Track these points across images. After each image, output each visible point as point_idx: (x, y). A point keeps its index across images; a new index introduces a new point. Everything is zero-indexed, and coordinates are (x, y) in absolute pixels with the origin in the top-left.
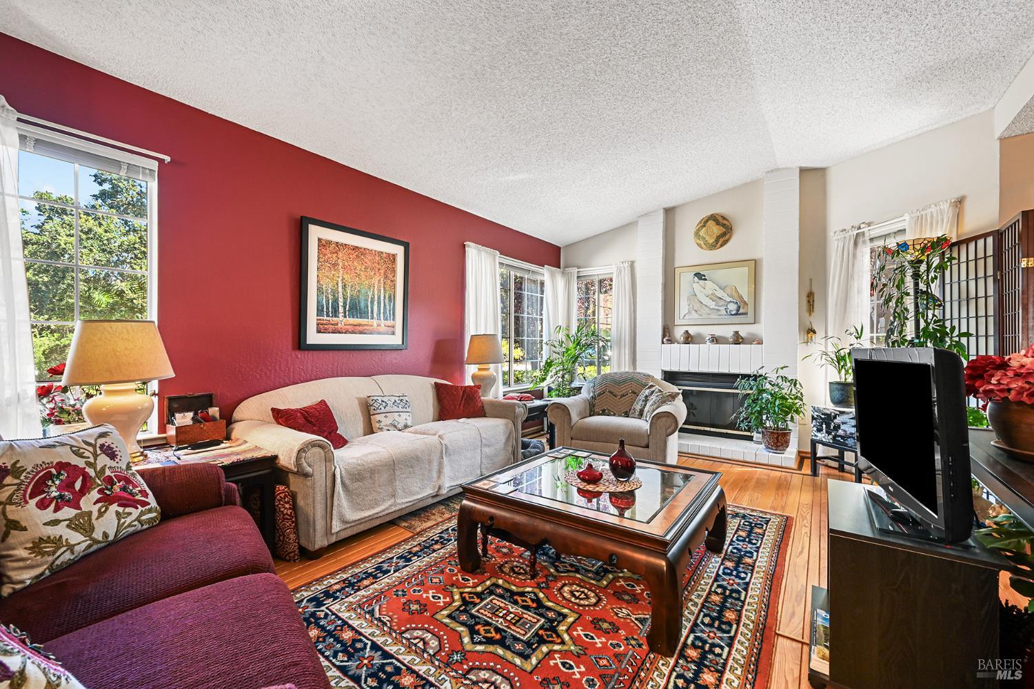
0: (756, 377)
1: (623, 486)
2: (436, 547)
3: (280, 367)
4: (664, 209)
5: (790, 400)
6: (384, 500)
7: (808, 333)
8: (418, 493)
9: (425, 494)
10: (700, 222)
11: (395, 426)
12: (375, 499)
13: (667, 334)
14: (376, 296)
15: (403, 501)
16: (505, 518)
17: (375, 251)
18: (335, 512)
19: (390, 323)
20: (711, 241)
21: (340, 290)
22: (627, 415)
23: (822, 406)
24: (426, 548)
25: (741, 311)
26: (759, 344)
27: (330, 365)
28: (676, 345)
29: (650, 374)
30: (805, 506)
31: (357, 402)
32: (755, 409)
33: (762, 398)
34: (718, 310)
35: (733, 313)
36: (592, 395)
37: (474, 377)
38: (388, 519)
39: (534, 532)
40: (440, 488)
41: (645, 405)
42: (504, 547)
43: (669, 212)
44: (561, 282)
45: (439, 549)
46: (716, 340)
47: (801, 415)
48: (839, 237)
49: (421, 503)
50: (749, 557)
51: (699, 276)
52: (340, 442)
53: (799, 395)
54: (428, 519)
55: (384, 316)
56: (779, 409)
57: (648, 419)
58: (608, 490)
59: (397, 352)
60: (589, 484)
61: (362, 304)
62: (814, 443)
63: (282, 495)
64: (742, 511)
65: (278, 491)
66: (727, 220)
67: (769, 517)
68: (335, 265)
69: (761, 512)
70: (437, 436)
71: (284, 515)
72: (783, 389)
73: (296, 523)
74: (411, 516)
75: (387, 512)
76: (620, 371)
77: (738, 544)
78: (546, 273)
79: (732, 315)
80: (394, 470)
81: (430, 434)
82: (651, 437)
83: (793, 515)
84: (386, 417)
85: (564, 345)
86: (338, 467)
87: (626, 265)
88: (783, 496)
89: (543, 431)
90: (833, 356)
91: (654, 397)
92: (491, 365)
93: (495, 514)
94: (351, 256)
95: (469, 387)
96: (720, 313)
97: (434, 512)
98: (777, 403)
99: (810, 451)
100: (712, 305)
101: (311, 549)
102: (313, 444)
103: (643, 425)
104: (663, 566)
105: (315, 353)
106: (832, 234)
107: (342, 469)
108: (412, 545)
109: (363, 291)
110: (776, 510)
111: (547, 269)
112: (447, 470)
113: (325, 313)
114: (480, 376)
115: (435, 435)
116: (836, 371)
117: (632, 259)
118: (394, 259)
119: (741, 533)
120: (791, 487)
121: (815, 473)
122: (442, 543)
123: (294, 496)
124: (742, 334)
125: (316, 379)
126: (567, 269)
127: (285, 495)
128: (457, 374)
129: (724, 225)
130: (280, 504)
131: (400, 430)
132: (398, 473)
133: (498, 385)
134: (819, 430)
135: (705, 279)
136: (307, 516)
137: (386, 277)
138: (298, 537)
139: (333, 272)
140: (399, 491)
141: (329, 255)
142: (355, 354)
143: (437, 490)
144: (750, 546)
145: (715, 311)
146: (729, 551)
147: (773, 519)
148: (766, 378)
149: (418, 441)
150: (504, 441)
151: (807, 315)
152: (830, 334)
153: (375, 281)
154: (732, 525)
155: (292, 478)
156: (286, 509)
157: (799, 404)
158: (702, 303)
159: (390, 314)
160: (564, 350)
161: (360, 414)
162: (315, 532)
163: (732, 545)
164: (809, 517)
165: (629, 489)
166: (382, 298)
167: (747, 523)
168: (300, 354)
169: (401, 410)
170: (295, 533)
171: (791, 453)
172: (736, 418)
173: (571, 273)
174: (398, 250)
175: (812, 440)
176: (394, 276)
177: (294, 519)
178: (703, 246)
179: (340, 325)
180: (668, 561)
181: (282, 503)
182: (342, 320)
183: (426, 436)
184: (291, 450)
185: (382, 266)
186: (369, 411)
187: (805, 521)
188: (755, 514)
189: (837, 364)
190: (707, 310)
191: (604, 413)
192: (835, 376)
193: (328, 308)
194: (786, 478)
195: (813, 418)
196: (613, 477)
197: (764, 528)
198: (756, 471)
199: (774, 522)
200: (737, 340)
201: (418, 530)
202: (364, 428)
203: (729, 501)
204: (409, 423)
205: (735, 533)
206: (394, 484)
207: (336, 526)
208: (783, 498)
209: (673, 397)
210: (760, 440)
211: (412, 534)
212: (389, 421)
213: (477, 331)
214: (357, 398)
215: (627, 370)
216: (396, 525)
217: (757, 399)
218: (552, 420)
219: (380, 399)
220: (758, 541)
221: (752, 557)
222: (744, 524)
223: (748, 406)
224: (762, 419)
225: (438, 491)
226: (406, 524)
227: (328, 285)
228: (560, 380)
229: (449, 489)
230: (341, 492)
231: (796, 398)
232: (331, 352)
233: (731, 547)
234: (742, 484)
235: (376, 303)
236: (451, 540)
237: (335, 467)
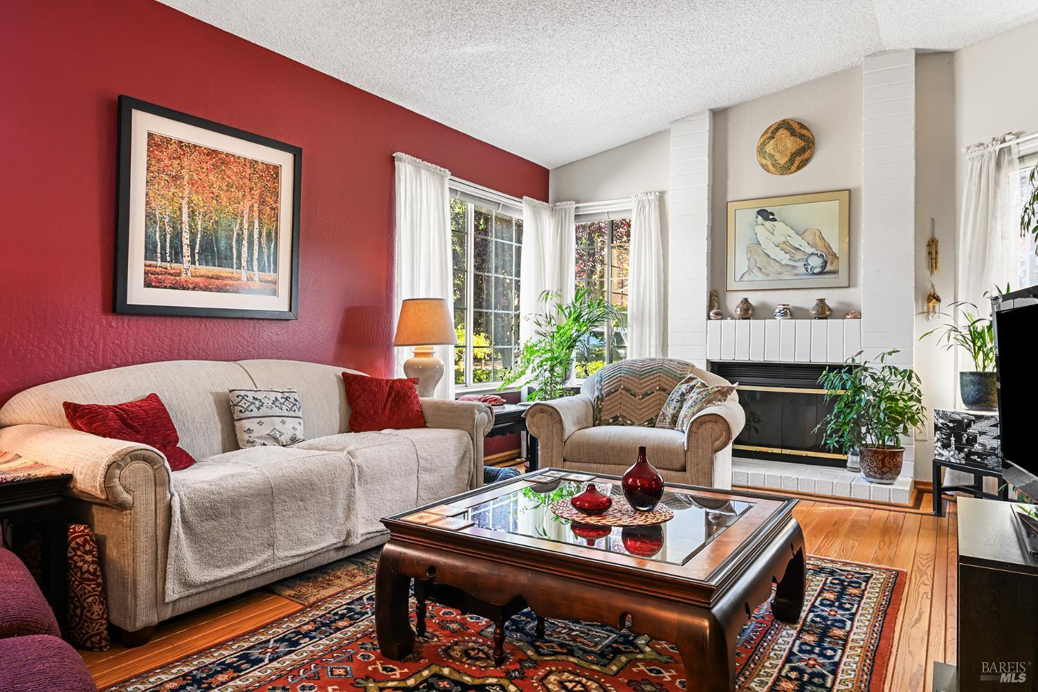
0: (850, 369)
1: (643, 517)
2: (341, 624)
3: (81, 341)
4: (710, 110)
5: (901, 404)
6: (254, 552)
7: (929, 300)
8: (312, 542)
9: (325, 545)
10: (766, 132)
11: (276, 439)
12: (241, 549)
13: (716, 304)
14: (246, 233)
15: (288, 554)
16: (454, 567)
17: (245, 159)
18: (171, 569)
19: (270, 276)
20: (783, 161)
21: (185, 218)
22: (652, 423)
23: (949, 409)
24: (325, 626)
25: (828, 268)
26: (855, 317)
27: (167, 341)
28: (729, 321)
29: (689, 361)
30: (925, 557)
31: (211, 398)
32: (850, 416)
33: (860, 400)
34: (794, 267)
35: (816, 271)
36: (597, 394)
37: (407, 367)
38: (261, 583)
39: (500, 587)
40: (349, 535)
41: (681, 408)
42: (452, 622)
43: (719, 115)
44: (548, 224)
45: (346, 627)
46: (791, 313)
47: (919, 424)
48: (974, 155)
49: (318, 558)
50: (840, 628)
51: (765, 215)
52: (182, 461)
53: (915, 393)
54: (329, 585)
55: (259, 264)
56: (885, 415)
57: (684, 428)
58: (620, 522)
59: (280, 324)
60: (590, 515)
61: (223, 244)
62: (938, 466)
63: (80, 540)
64: (830, 565)
65: (73, 533)
66: (807, 129)
67: (870, 572)
68: (176, 178)
69: (859, 566)
70: (345, 452)
71: (83, 573)
72: (892, 384)
73: (104, 586)
74: (300, 580)
75: (259, 571)
76: (643, 358)
77: (823, 611)
78: (524, 210)
79: (814, 274)
80: (272, 504)
81: (333, 450)
82: (689, 454)
83: (907, 569)
84: (260, 423)
85: (553, 322)
86: (176, 494)
87: (652, 197)
88: (891, 543)
89: (520, 457)
90: (966, 332)
91: (693, 395)
92: (434, 346)
93: (437, 563)
94: (204, 165)
95: (400, 380)
96: (795, 272)
97: (339, 574)
98: (883, 406)
99: (931, 481)
100: (785, 258)
101: (129, 628)
102: (134, 456)
103: (678, 437)
104: (705, 628)
105: (142, 320)
106: (963, 150)
107: (185, 499)
108: (304, 621)
109: (223, 222)
110: (880, 563)
111: (529, 203)
112: (361, 507)
113: (159, 255)
114: (418, 364)
115: (342, 450)
116: (969, 356)
117: (661, 189)
118: (277, 174)
119: (827, 595)
120: (903, 532)
121: (939, 511)
122: (351, 618)
123: (100, 543)
124: (831, 303)
125: (143, 363)
126: (558, 203)
127: (85, 539)
128: (380, 364)
129: (802, 137)
130: (76, 555)
131: (284, 446)
132: (278, 508)
133: (447, 380)
134: (946, 446)
135: (774, 220)
136: (122, 573)
137: (263, 202)
138: (107, 609)
139: (173, 190)
140: (280, 537)
141: (166, 161)
142: (210, 324)
143: (343, 538)
144: (841, 612)
145: (789, 269)
146: (809, 619)
147: (876, 574)
148: (866, 369)
149: (314, 459)
150: (455, 463)
151: (928, 273)
152: (960, 300)
153: (245, 207)
154: (814, 585)
155: (98, 514)
156: (87, 563)
157: (916, 407)
158: (768, 256)
159: (269, 261)
160: (554, 329)
161: (217, 419)
162: (135, 600)
163: (814, 612)
164: (930, 572)
165: (654, 521)
166: (256, 236)
167: (836, 582)
168: (114, 321)
169: (285, 413)
170: (102, 603)
171: (904, 483)
172: (823, 430)
173: (565, 209)
174: (284, 160)
175: (935, 462)
176: (276, 202)
177: (100, 580)
178: (771, 168)
179: (183, 276)
180: (713, 620)
181: (79, 553)
182: (187, 268)
183: (327, 452)
184: (97, 464)
185: (256, 184)
186: (231, 414)
187: (925, 576)
188: (849, 569)
189: (972, 344)
190: (777, 267)
191: (615, 421)
192: (968, 363)
193: (163, 248)
194: (896, 518)
195: (937, 428)
196: (628, 506)
197: (863, 587)
198: (851, 511)
199: (878, 579)
200: (823, 313)
201: (312, 600)
202: (223, 439)
203: (809, 552)
204: (300, 436)
205: (819, 595)
206: (272, 526)
207: (173, 591)
208: (892, 547)
209: (723, 394)
210: (858, 466)
211: (301, 607)
212: (265, 430)
213: (413, 294)
214: (212, 393)
215: (653, 356)
216: (276, 594)
217: (853, 402)
218: (533, 431)
219: (251, 394)
220: (852, 605)
221: (843, 628)
222: (831, 583)
223: (839, 412)
224: (860, 432)
225: (345, 541)
226: (292, 593)
227: (164, 210)
228: (547, 374)
229: (364, 537)
230: (182, 536)
231: (911, 399)
232: (169, 319)
233: (811, 615)
234: (831, 528)
235: (245, 243)
236: (367, 613)
237: (172, 495)
